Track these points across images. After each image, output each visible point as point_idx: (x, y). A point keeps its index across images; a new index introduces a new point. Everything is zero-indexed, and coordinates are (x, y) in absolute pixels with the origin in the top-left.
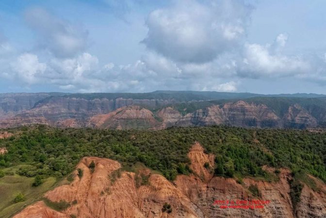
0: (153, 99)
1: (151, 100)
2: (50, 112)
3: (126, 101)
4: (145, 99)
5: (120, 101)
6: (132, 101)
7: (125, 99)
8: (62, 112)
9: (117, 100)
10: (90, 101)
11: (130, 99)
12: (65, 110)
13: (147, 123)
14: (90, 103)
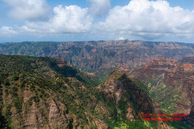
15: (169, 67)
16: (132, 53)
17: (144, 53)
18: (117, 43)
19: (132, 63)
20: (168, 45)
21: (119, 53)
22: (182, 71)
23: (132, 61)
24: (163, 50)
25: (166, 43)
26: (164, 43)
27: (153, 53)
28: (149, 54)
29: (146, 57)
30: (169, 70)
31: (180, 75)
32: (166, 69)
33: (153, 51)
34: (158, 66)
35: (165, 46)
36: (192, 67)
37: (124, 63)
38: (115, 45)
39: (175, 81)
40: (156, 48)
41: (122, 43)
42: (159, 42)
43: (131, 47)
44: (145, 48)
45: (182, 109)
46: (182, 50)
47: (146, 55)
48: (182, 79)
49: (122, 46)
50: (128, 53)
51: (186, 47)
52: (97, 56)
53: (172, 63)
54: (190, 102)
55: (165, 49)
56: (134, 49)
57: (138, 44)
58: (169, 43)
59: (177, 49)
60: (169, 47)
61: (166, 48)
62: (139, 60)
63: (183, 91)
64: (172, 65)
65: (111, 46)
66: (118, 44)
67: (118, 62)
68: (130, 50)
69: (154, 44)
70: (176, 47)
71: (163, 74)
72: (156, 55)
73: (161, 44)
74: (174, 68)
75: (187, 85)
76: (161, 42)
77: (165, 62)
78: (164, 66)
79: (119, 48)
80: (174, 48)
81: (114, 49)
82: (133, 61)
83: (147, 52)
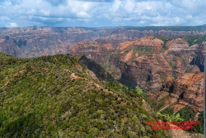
0: (189, 31)
1: (187, 32)
2: (115, 39)
3: (166, 32)
4: (182, 31)
5: (161, 32)
6: (171, 32)
7: (166, 31)
8: (124, 39)
9: (160, 31)
10: (142, 32)
11: (169, 31)
12: (126, 37)
13: (154, 50)
14: (141, 33)
15: (93, 48)
16: (45, 40)
17: (57, 39)
18: (25, 30)
19: (49, 50)
20: (75, 29)
21: (30, 41)
22: (106, 50)
23: (47, 48)
24: (72, 35)
25: (73, 28)
26: (72, 28)
27: (65, 38)
28: (61, 40)
29: (60, 43)
30: (94, 51)
31: (105, 53)
32: (91, 50)
33: (65, 36)
34: (84, 49)
35: (73, 31)
36: (111, 46)
37: (40, 52)
38: (23, 33)
39: (103, 59)
40: (67, 33)
41: (31, 30)
42: (67, 28)
43: (43, 33)
44: (56, 33)
45: (116, 76)
46: (88, 34)
47: (60, 41)
48: (107, 56)
49: (33, 33)
50: (41, 40)
51: (90, 31)
52: (8, 47)
53: (94, 45)
54: (120, 70)
55: (74, 34)
56: (47, 35)
57: (48, 30)
58: (76, 28)
59: (84, 33)
60: (77, 32)
61: (75, 32)
62: (54, 46)
63: (111, 64)
64: (95, 46)
65: (19, 34)
66: (26, 32)
67: (34, 51)
68: (43, 37)
69: (63, 29)
70: (82, 31)
71: (90, 55)
72: (68, 40)
73: (69, 29)
74: (97, 49)
75: (113, 59)
76: (69, 27)
77: (89, 44)
78: (89, 48)
79: (28, 36)
80: (82, 32)
81: (24, 37)
82: (49, 49)
83: (59, 38)
